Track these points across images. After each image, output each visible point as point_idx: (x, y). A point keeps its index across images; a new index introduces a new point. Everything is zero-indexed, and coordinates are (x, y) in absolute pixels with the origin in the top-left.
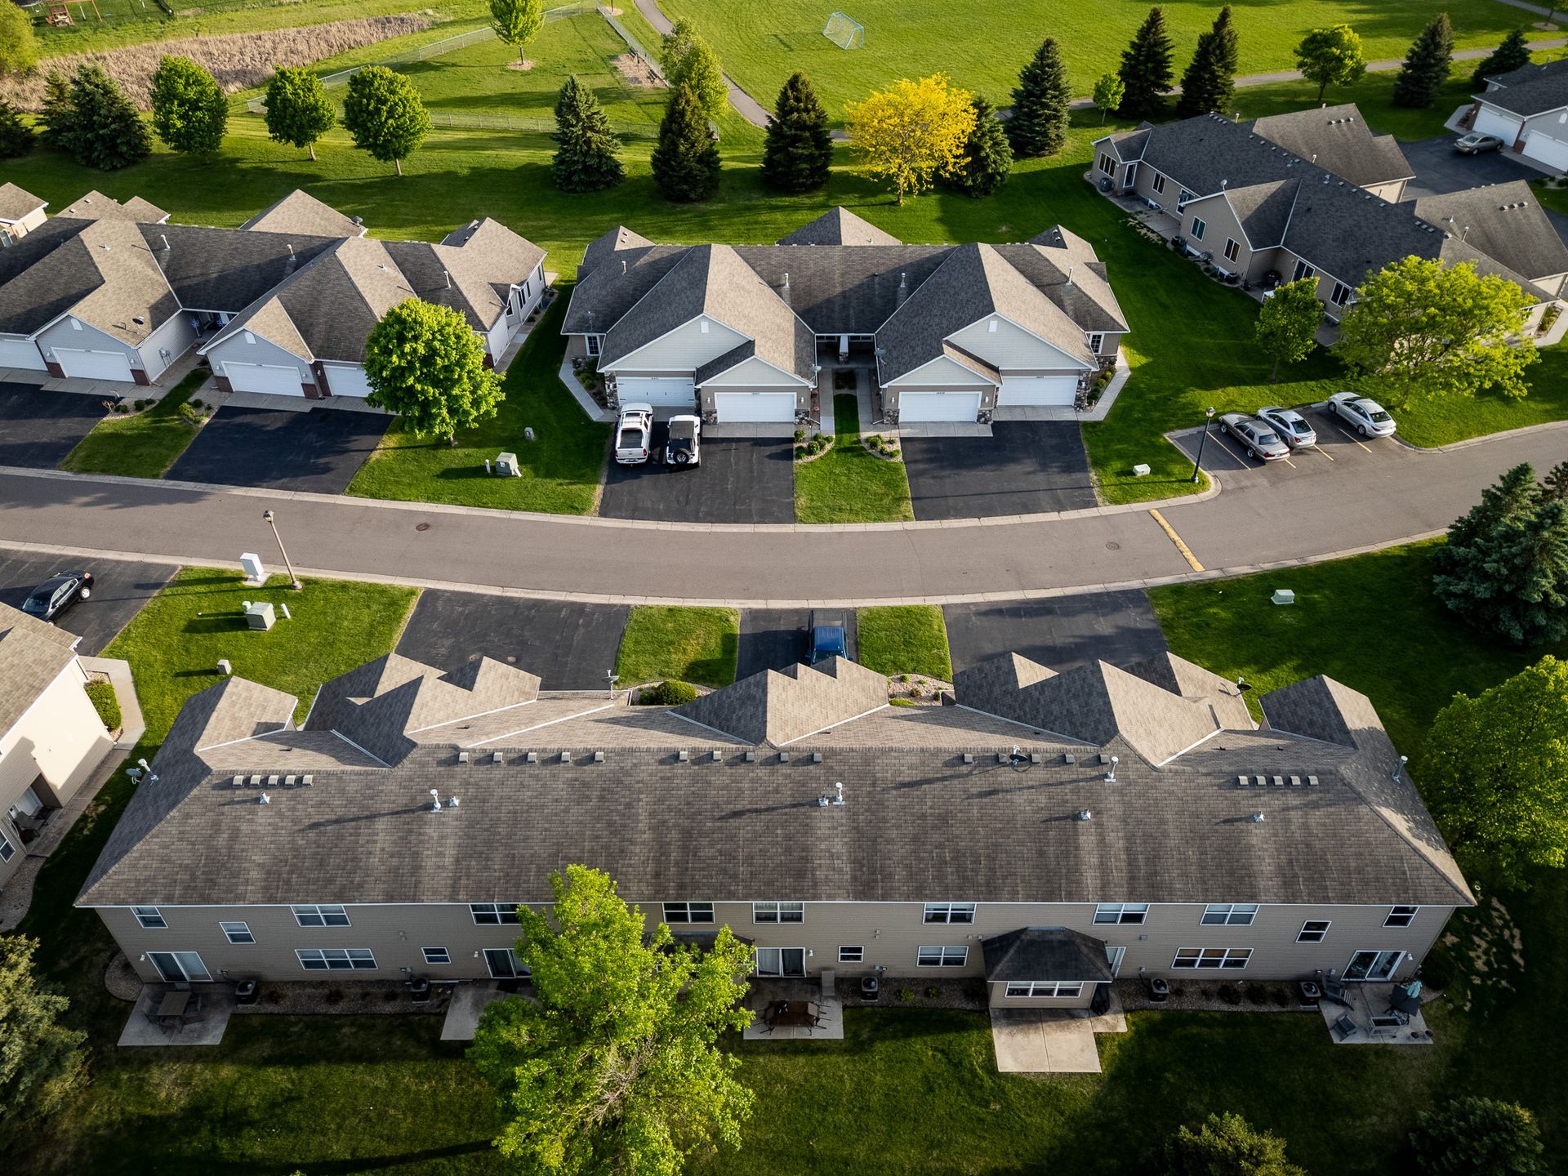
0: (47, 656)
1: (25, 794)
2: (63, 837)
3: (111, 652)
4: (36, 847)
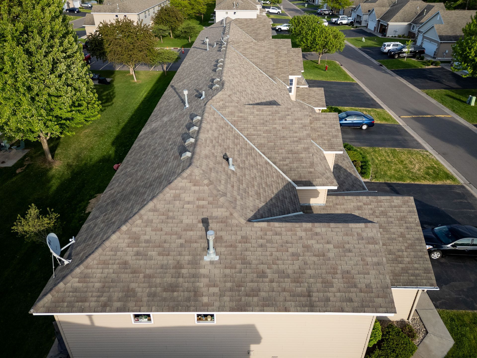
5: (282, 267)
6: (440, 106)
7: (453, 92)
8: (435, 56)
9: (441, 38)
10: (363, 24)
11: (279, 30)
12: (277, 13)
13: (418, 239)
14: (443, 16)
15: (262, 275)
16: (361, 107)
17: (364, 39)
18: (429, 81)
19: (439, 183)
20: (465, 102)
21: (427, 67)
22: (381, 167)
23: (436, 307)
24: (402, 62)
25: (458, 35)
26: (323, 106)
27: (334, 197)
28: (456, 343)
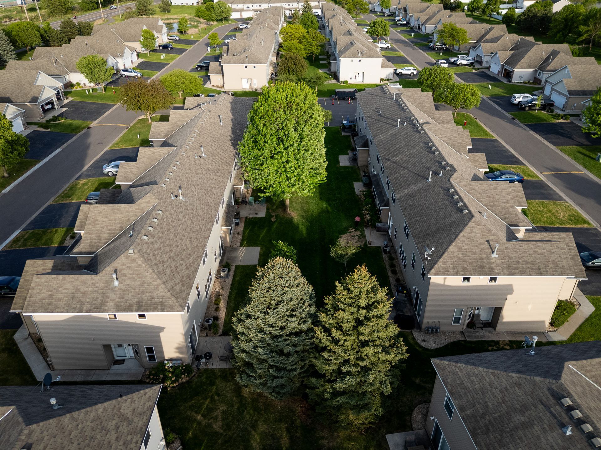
0: (560, 264)
1: (490, 308)
2: (480, 340)
3: (594, 300)
4: (468, 332)
5: (526, 259)
6: (574, 162)
7: (584, 148)
8: (564, 109)
9: (570, 92)
10: (484, 65)
11: (400, 74)
12: (386, 48)
13: (575, 255)
14: (571, 71)
15: (518, 262)
16: (507, 164)
17: (490, 87)
18: (561, 137)
19: (579, 226)
20: (594, 159)
21: (558, 121)
22: (536, 215)
23: (584, 294)
24: (533, 115)
25: (586, 89)
26: (486, 169)
27: (527, 233)
28: (596, 309)
